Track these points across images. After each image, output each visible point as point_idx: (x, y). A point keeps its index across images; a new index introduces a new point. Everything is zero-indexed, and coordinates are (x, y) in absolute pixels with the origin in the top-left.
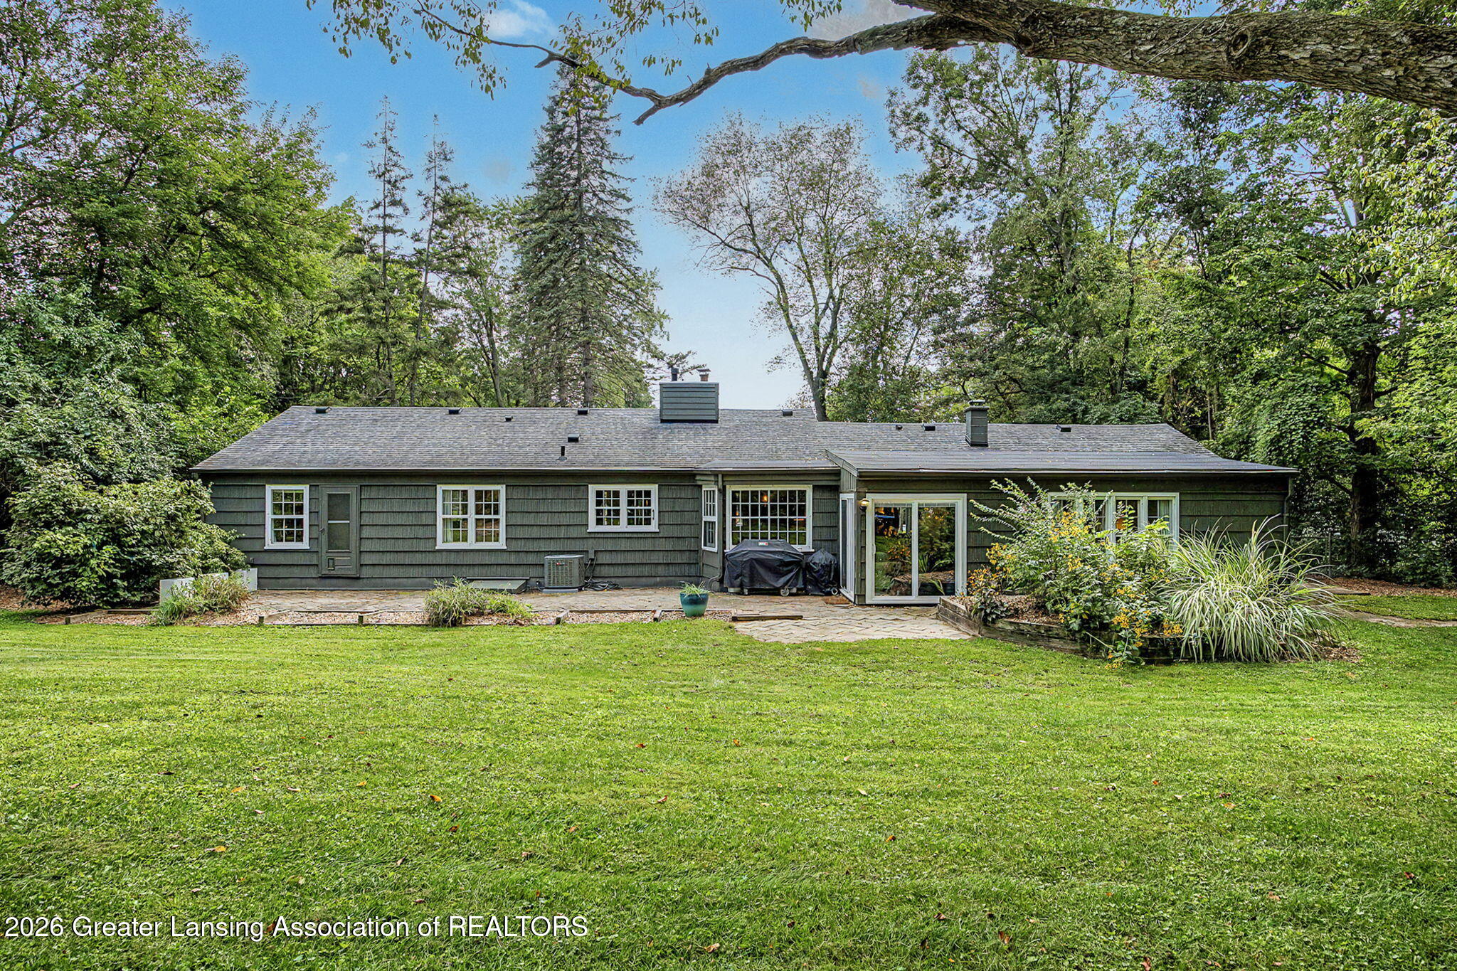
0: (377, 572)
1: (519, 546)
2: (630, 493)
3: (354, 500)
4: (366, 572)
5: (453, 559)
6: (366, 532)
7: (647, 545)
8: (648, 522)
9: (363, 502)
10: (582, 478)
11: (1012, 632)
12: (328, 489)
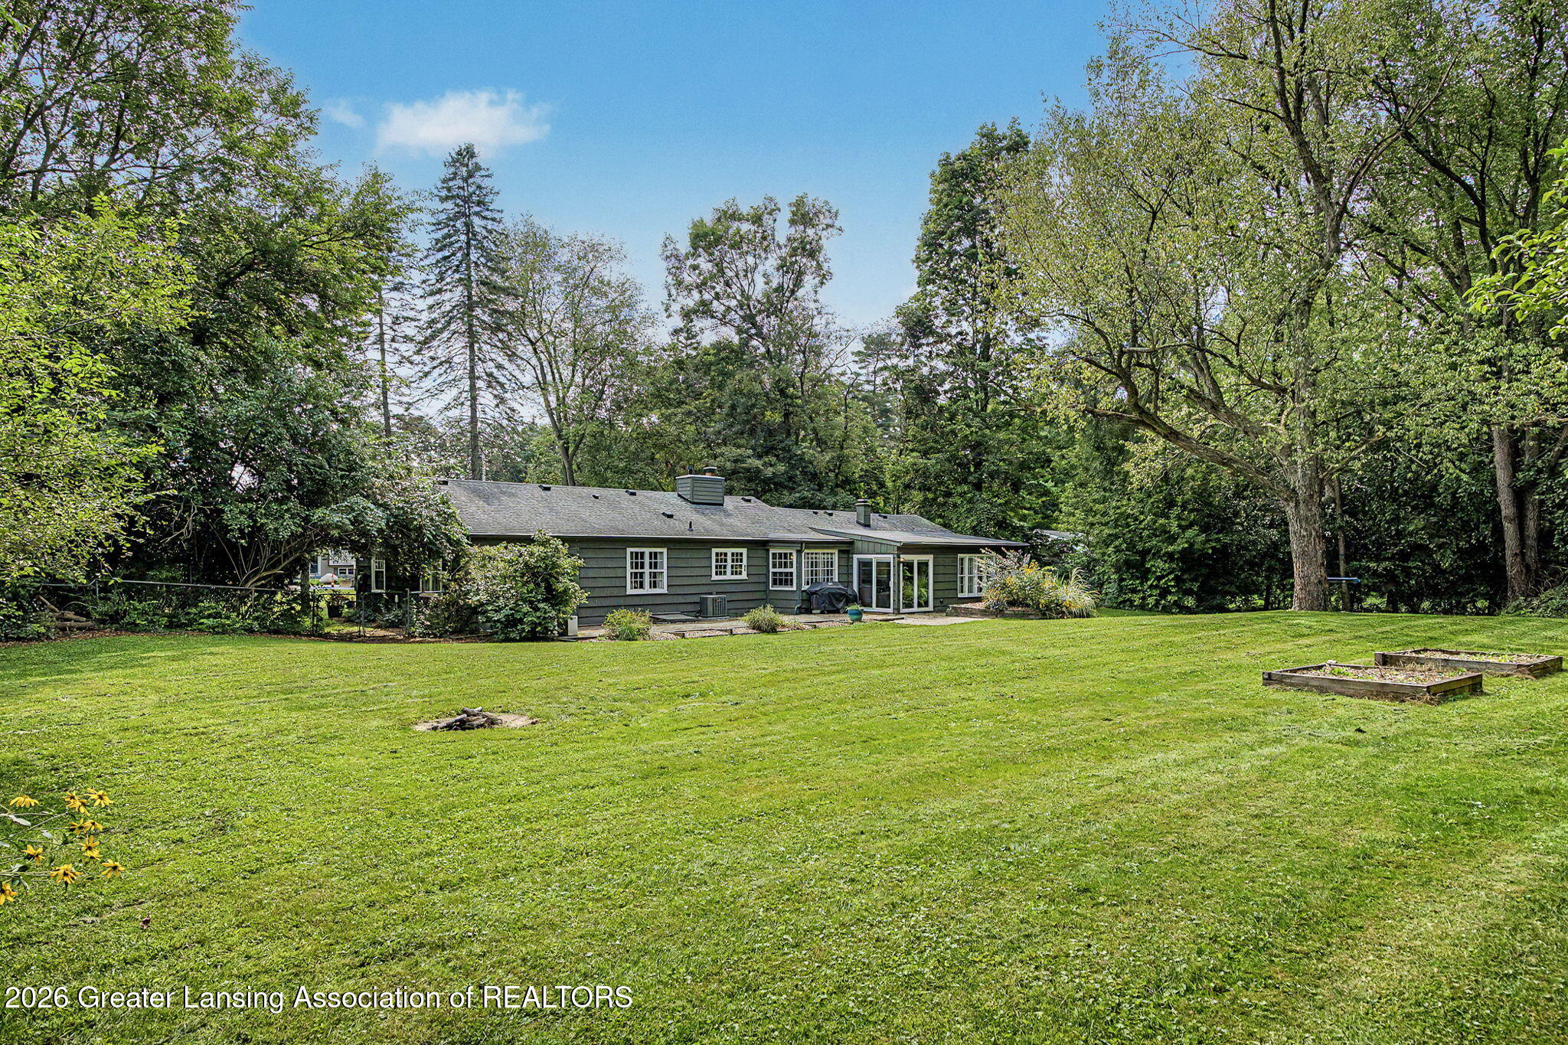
1: (675, 590)
2: (732, 554)
5: (633, 601)
7: (739, 588)
8: (741, 573)
10: (708, 544)
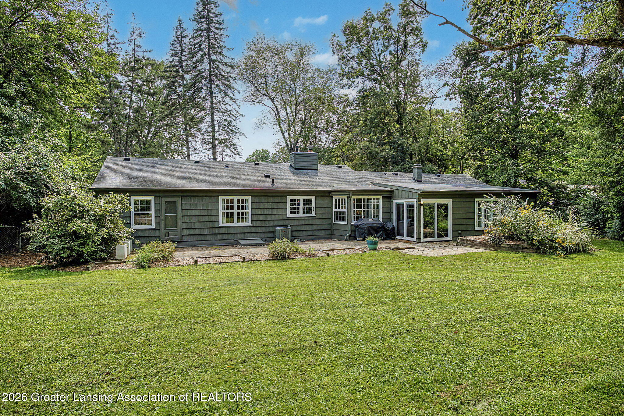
0: (190, 238)
1: (258, 224)
2: (304, 200)
3: (178, 205)
4: (185, 239)
5: (227, 231)
6: (185, 219)
7: (311, 222)
8: (311, 212)
9: (183, 204)
10: (284, 193)
11: (508, 248)
12: (164, 199)
